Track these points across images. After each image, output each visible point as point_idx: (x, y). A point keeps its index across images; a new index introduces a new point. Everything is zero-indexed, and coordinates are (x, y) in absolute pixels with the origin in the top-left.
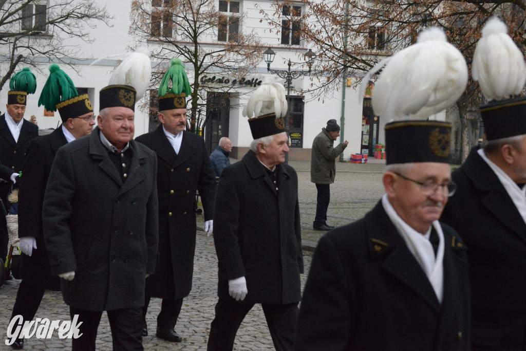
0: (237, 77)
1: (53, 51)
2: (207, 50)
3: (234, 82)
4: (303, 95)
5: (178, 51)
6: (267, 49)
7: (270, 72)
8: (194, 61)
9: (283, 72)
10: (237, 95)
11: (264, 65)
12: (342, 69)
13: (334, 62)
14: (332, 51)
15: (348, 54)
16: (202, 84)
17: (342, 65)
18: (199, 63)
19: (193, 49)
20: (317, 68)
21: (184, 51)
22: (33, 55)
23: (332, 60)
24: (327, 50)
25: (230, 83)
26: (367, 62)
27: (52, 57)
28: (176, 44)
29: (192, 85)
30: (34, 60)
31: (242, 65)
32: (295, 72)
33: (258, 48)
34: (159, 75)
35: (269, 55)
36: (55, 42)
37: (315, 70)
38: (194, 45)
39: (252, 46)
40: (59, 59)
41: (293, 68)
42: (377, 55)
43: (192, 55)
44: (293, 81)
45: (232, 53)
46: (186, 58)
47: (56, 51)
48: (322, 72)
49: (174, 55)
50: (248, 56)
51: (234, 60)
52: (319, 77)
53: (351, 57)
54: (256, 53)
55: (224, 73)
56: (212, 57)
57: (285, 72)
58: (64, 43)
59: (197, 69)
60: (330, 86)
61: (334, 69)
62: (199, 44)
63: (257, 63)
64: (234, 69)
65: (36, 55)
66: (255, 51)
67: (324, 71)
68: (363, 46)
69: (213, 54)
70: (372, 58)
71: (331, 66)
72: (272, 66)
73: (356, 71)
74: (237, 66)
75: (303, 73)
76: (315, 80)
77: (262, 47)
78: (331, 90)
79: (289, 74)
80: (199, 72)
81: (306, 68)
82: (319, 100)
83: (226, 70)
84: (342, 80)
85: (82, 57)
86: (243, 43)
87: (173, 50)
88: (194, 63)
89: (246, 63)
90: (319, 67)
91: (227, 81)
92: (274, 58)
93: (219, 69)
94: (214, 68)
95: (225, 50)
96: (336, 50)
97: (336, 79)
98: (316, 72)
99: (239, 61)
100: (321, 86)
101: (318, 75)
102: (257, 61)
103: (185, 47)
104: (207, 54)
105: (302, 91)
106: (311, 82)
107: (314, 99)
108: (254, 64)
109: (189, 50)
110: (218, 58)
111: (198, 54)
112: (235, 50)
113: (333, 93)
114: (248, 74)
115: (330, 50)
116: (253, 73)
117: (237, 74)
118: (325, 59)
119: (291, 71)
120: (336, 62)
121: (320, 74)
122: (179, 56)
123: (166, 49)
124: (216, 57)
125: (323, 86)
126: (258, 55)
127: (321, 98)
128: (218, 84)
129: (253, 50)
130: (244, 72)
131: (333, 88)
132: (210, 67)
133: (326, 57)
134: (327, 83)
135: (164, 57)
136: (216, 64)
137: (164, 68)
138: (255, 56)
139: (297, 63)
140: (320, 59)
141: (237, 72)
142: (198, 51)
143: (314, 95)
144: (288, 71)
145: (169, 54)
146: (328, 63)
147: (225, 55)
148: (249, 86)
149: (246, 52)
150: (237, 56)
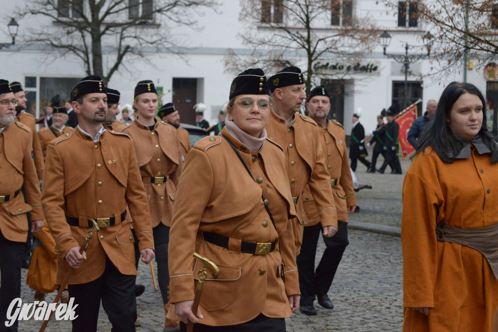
0: (352, 62)
1: (160, 40)
2: (321, 35)
3: (349, 68)
4: (422, 80)
5: (290, 37)
6: (383, 32)
7: (386, 56)
8: (307, 47)
9: (400, 56)
10: (351, 82)
11: (379, 49)
12: (464, 51)
13: (454, 44)
14: (454, 32)
15: (470, 35)
16: (316, 70)
17: (464, 46)
18: (312, 49)
19: (305, 34)
20: (437, 51)
21: (296, 36)
22: (141, 45)
23: (453, 41)
24: (447, 31)
25: (345, 69)
26: (491, 42)
27: (160, 46)
28: (288, 30)
29: (306, 72)
30: (143, 50)
31: (358, 49)
32: (413, 56)
33: (374, 32)
34: (271, 62)
35: (385, 39)
36: (162, 31)
37: (435, 53)
38: (307, 30)
39: (368, 30)
40: (167, 49)
41: (410, 52)
43: (305, 41)
44: (411, 65)
45: (346, 38)
46: (299, 45)
47: (163, 40)
48: (442, 55)
49: (286, 41)
50: (363, 40)
51: (348, 45)
52: (439, 60)
53: (474, 37)
54: (371, 37)
55: (338, 59)
56: (326, 42)
57: (402, 57)
58: (173, 32)
59: (310, 55)
60: (452, 69)
61: (455, 51)
62: (312, 29)
63: (373, 48)
64: (349, 54)
65: (144, 45)
66: (370, 35)
67: (444, 53)
68: (486, 25)
69: (327, 40)
71: (452, 48)
72: (388, 51)
73: (480, 52)
74: (352, 51)
75: (421, 57)
76: (435, 63)
77: (378, 31)
78: (452, 73)
79: (406, 58)
80: (313, 58)
81: (425, 51)
82: (439, 84)
83: (341, 55)
84: (463, 62)
85: (190, 46)
86: (358, 27)
87: (285, 36)
88: (307, 49)
89: (362, 48)
90: (439, 49)
91: (341, 68)
92: (390, 41)
93: (333, 54)
94: (328, 54)
95: (339, 35)
96: (457, 31)
97: (458, 61)
98: (436, 54)
99: (354, 46)
100: (442, 69)
101: (438, 58)
102: (373, 46)
103: (298, 33)
104: (320, 40)
105: (421, 75)
106: (431, 66)
107: (434, 84)
108: (370, 49)
109: (301, 35)
110: (331, 44)
111: (311, 40)
112: (350, 34)
113: (455, 77)
114: (363, 59)
115: (450, 31)
116: (369, 58)
117: (352, 59)
118: (445, 41)
119: (408, 55)
120: (456, 43)
121: (440, 56)
122: (291, 42)
123: (277, 35)
124: (330, 43)
125: (444, 69)
126: (374, 39)
127: (442, 82)
128: (332, 70)
129: (369, 34)
130: (359, 57)
131: (454, 72)
132: (324, 53)
133: (447, 38)
134: (448, 66)
135: (276, 44)
136: (330, 50)
137: (276, 56)
138: (371, 40)
139: (416, 46)
140: (440, 41)
141: (351, 57)
142: (311, 36)
143: (434, 79)
144: (405, 55)
145: (281, 40)
146: (449, 45)
147: (339, 40)
148: (365, 71)
149: (361, 37)
150: (351, 40)
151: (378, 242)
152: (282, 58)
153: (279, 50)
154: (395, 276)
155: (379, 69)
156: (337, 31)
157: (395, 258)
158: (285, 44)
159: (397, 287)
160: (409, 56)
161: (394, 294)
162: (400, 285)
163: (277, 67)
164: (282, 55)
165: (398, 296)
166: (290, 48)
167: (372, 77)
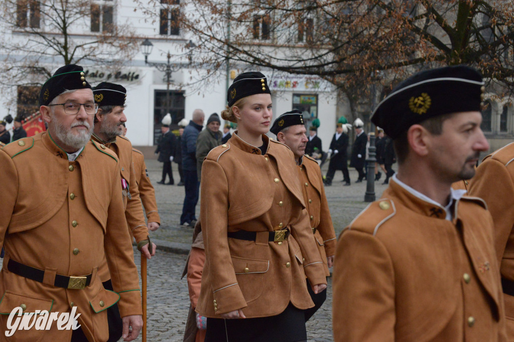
2: (78, 41)
3: (109, 76)
4: (183, 89)
5: (46, 43)
6: (144, 40)
7: (147, 65)
8: (64, 53)
9: (162, 65)
11: (140, 57)
12: (223, 61)
13: (213, 53)
14: (212, 42)
15: (229, 45)
17: (223, 57)
18: (69, 56)
19: (62, 40)
20: (196, 60)
21: (52, 42)
23: (212, 51)
24: (206, 40)
26: (249, 53)
28: (44, 35)
31: (117, 57)
32: (176, 65)
33: (133, 39)
34: (26, 69)
35: (147, 47)
37: (194, 62)
38: (64, 36)
39: (127, 38)
41: (172, 60)
42: (259, 45)
43: (62, 47)
44: (173, 74)
45: (105, 45)
46: (55, 51)
48: (201, 64)
49: (42, 47)
50: (122, 48)
51: (107, 53)
52: (198, 70)
53: (233, 47)
54: (131, 44)
55: (97, 67)
56: (84, 49)
57: (164, 65)
59: (67, 62)
60: (211, 79)
61: (214, 61)
62: (69, 35)
63: (132, 56)
64: (108, 62)
66: (130, 43)
67: (203, 63)
68: (244, 36)
69: (85, 47)
70: (255, 48)
71: (210, 60)
72: (150, 59)
73: (238, 62)
74: (111, 59)
75: (182, 66)
76: (194, 72)
77: (138, 38)
78: (211, 83)
79: (168, 67)
81: (187, 61)
82: (199, 94)
83: (100, 63)
84: (224, 73)
86: (117, 34)
87: (41, 42)
88: (64, 56)
89: (121, 56)
90: (198, 59)
91: (101, 75)
92: (152, 49)
93: (91, 62)
94: (86, 61)
95: (97, 42)
96: (216, 41)
97: (217, 71)
98: (196, 64)
99: (113, 53)
100: (201, 79)
101: (197, 67)
102: (133, 53)
103: (54, 39)
104: (77, 47)
105: (181, 85)
106: (190, 75)
107: (194, 93)
108: (130, 57)
109: (58, 41)
110: (90, 51)
111: (68, 46)
112: (108, 41)
113: (214, 87)
114: (123, 67)
115: (209, 40)
116: (128, 66)
117: (111, 67)
118: (204, 50)
119: (170, 63)
120: (216, 53)
121: (200, 66)
122: (47, 48)
123: (33, 41)
124: (88, 50)
125: (203, 79)
126: (133, 47)
127: (201, 92)
128: (92, 78)
129: (128, 42)
130: (118, 65)
131: (213, 82)
132: (82, 60)
133: (206, 48)
134: (207, 76)
135: (31, 50)
136: (88, 57)
137: (31, 62)
138: (131, 48)
139: (175, 55)
140: (199, 51)
141: (111, 65)
142: (68, 42)
143: (193, 89)
144: (167, 63)
145: (37, 46)
146: (208, 55)
147: (98, 47)
148: (126, 80)
149: (120, 44)
150: (110, 48)
151: (137, 255)
152: (38, 65)
153: (35, 56)
154: (153, 289)
155: (140, 77)
156: (95, 38)
157: (154, 271)
158: (41, 50)
159: (154, 300)
160: (171, 65)
161: (151, 307)
162: (157, 298)
163: (33, 74)
164: (37, 62)
165: (155, 310)
166: (46, 54)
167: (132, 86)
